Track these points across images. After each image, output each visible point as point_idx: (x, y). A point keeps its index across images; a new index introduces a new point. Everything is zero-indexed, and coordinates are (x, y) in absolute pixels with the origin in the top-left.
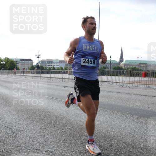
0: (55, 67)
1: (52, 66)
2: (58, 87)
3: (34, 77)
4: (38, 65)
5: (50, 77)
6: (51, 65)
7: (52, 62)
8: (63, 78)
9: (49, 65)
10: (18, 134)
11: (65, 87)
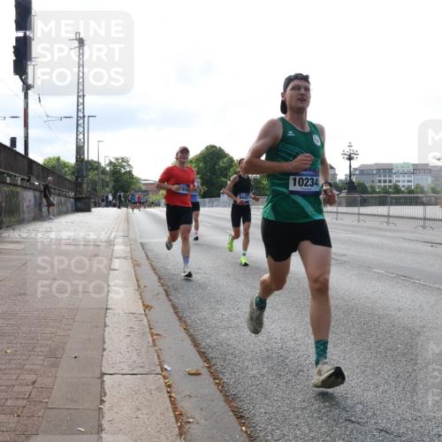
0: (400, 184)
1: (390, 181)
2: (412, 245)
3: (340, 216)
4: (350, 180)
5: (388, 216)
6: (388, 178)
7: (390, 170)
8: (425, 219)
9: (382, 179)
10: (301, 373)
11: (433, 244)
